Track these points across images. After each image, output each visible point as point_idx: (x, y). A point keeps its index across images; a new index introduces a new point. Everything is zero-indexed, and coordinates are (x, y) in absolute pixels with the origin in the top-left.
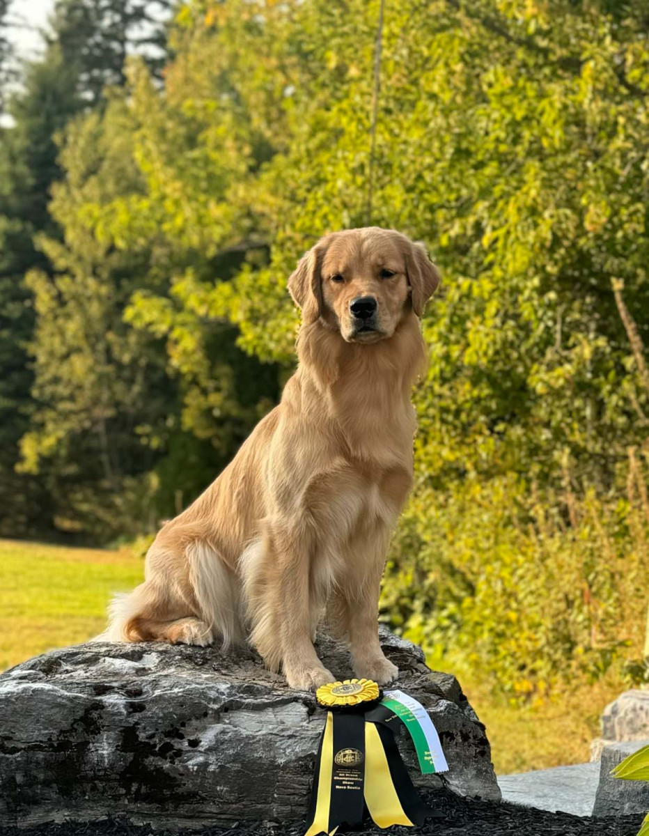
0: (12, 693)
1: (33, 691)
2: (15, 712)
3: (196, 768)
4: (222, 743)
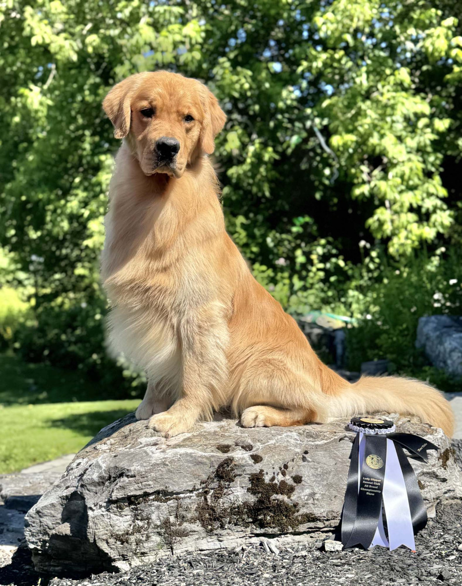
0: (166, 458)
1: (180, 455)
2: (169, 471)
3: (306, 497)
4: (316, 477)
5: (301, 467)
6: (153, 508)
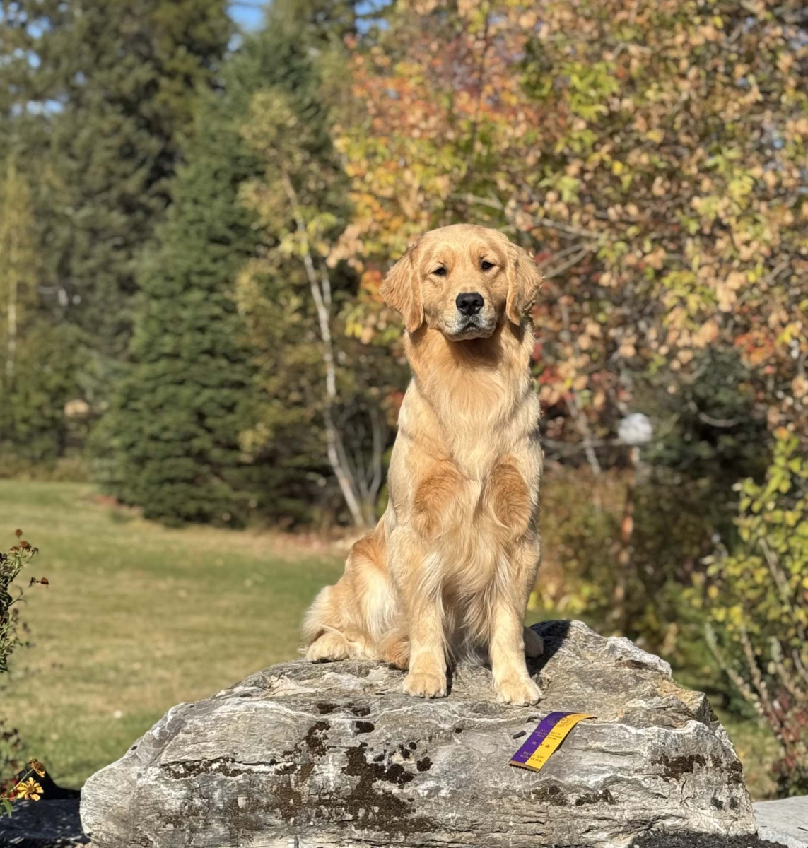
2: (237, 731)
3: (426, 793)
4: (453, 766)
5: (440, 751)
6: (215, 783)
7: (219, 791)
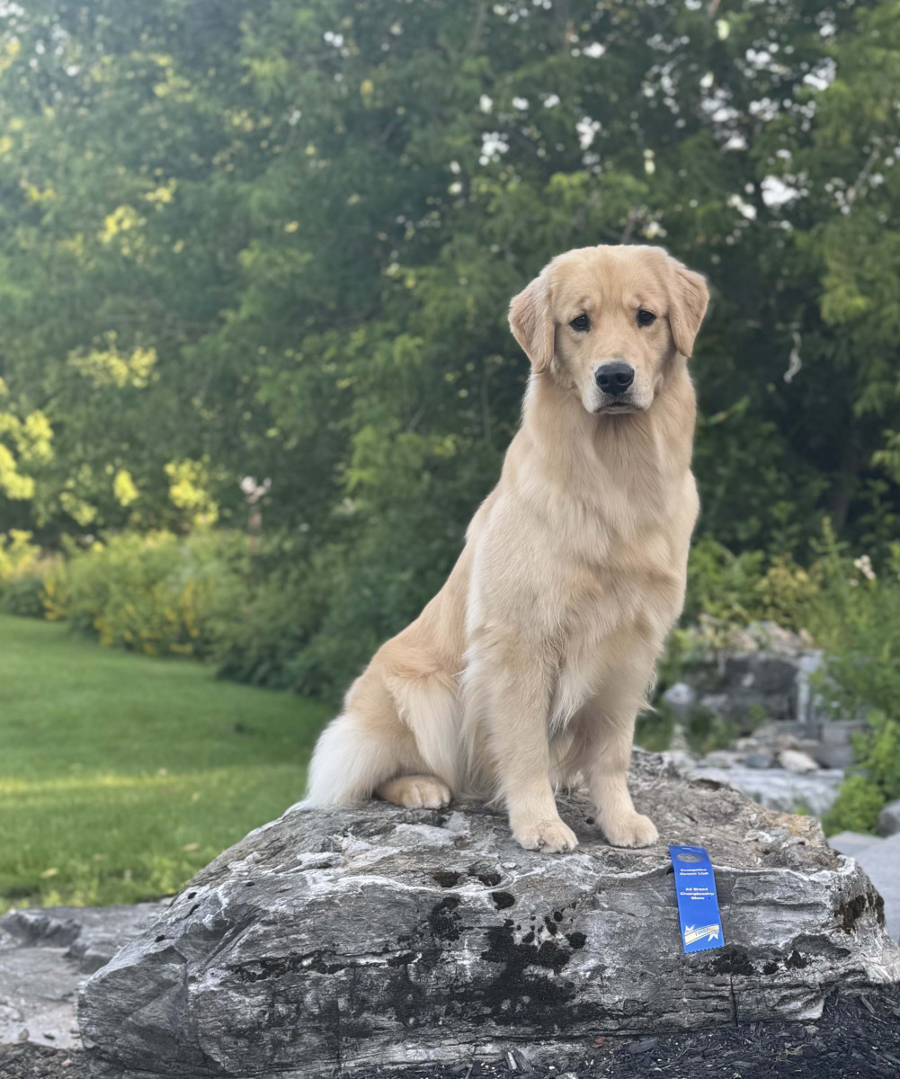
0: (335, 893)
1: (363, 888)
2: (338, 916)
3: (588, 974)
4: (612, 937)
5: (588, 919)
6: (307, 983)
7: (312, 992)
